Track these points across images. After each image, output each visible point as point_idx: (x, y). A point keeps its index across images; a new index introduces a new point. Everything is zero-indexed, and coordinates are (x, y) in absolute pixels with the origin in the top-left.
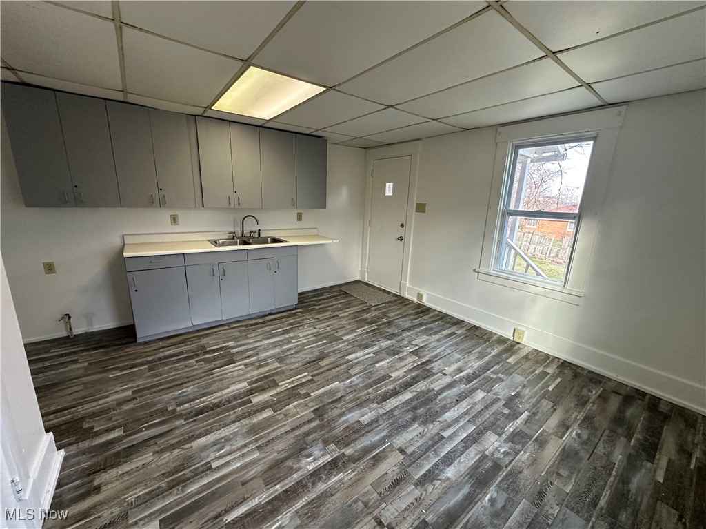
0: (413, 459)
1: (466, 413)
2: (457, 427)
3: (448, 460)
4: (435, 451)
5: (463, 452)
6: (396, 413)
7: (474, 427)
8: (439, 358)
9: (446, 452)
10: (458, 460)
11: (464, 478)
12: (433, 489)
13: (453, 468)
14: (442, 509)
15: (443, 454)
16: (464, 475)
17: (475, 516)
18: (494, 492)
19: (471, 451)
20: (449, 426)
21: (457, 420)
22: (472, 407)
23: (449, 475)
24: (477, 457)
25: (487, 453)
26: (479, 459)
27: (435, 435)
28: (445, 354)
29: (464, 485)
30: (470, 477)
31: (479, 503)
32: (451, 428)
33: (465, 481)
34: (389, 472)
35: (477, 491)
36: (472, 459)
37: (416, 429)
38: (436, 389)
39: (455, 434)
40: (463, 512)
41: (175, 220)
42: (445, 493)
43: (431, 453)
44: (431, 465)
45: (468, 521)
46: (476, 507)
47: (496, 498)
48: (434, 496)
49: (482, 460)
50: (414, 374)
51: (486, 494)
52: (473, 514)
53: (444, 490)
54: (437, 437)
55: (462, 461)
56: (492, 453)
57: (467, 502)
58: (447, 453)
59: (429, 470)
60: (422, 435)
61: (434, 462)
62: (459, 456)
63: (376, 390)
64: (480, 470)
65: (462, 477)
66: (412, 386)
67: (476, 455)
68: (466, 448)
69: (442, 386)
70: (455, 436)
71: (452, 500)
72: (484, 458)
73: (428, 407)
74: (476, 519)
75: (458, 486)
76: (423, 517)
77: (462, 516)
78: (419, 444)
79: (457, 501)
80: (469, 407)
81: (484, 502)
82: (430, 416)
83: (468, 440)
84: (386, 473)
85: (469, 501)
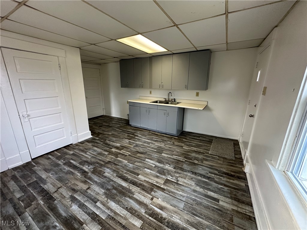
0: (84, 193)
1: (115, 213)
2: (103, 209)
3: (82, 206)
4: (88, 200)
5: (86, 212)
6: (111, 183)
7: (104, 218)
8: (171, 194)
9: (87, 205)
10: (81, 210)
11: (70, 214)
12: (68, 202)
13: (76, 208)
14: (58, 205)
15: (85, 203)
16: (72, 213)
17: (50, 218)
18: (60, 228)
19: (86, 216)
20: (104, 205)
21: (109, 208)
22: (122, 217)
23: (73, 207)
24: (81, 220)
25: (84, 225)
26: (80, 221)
27: (97, 199)
28: (177, 197)
29: (67, 214)
30: (70, 216)
31: (56, 220)
32: (102, 206)
33: (69, 214)
34: (79, 187)
35: (62, 220)
36: (81, 217)
37: (102, 191)
38: (135, 196)
39: (98, 208)
40: (54, 214)
41: (151, 93)
42: (65, 206)
43: (86, 199)
44: (80, 200)
45: (49, 215)
46: (54, 219)
47: (56, 228)
48: (64, 202)
49: (79, 222)
50: (145, 184)
51: (59, 223)
52: (52, 218)
53: (66, 206)
54: (96, 200)
55: (80, 212)
56: (83, 228)
57: (58, 215)
58: (85, 205)
59: (77, 199)
60: (98, 194)
61: (81, 201)
62: (83, 211)
63: (126, 173)
64: (74, 221)
65: (71, 213)
66: (134, 185)
67: (83, 219)
68: (89, 214)
69: (139, 199)
70: (97, 208)
71: (61, 209)
72: (81, 223)
73: (118, 194)
74: (49, 219)
75: (67, 211)
76: (57, 200)
77: (52, 213)
78: (92, 194)
79: (60, 211)
80: (121, 215)
81: (56, 222)
82: (110, 196)
83: (94, 215)
84: (78, 186)
85: (58, 216)
